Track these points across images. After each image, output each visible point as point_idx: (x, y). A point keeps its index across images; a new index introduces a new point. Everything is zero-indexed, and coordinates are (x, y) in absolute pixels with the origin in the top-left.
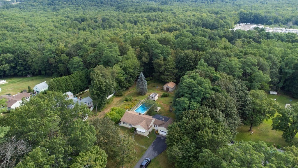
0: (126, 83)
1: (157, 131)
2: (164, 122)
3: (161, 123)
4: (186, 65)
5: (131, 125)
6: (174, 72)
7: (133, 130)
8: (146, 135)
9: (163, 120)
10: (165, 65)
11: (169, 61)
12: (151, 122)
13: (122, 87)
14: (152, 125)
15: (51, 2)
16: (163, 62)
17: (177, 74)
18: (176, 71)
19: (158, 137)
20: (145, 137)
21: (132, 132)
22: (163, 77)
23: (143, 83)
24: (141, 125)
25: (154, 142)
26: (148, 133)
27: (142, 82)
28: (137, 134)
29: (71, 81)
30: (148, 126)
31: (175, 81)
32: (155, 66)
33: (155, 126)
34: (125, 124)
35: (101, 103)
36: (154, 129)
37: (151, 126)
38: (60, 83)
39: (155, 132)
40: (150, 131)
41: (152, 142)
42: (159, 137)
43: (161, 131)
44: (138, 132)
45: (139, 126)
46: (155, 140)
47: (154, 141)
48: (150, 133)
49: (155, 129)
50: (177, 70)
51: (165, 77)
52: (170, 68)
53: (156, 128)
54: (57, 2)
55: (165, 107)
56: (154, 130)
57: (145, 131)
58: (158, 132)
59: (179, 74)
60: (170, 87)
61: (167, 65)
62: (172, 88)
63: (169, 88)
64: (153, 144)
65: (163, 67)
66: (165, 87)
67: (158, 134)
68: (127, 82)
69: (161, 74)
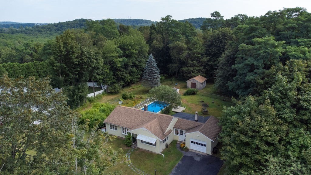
0: (126, 73)
1: (184, 143)
2: (198, 123)
3: (192, 126)
4: (222, 49)
5: (125, 130)
6: (202, 60)
7: (129, 139)
8: (159, 149)
9: (196, 119)
10: (189, 49)
11: (195, 44)
12: (169, 123)
13: (119, 79)
14: (172, 129)
15: (59, 28)
16: (185, 46)
17: (207, 64)
18: (205, 59)
19: (187, 156)
20: (157, 155)
21: (127, 146)
22: (185, 69)
23: (153, 71)
24: (147, 128)
25: (177, 167)
26: (164, 147)
27: (151, 70)
28: (139, 149)
29: (38, 72)
30: (162, 130)
31: (205, 75)
32: (173, 53)
33: (179, 131)
34: (114, 130)
35: (73, 93)
36: (176, 139)
37: (170, 131)
38: (14, 71)
39: (178, 146)
40: (168, 142)
41: (173, 167)
42: (189, 155)
43: (192, 142)
44: (140, 145)
45: (144, 129)
46: (179, 162)
47: (177, 165)
48: (167, 146)
49: (179, 140)
50: (208, 58)
51: (189, 68)
52: (197, 54)
53: (180, 138)
54: (66, 28)
55: (193, 107)
56: (177, 141)
57: (156, 140)
58: (186, 145)
59: (211, 63)
60: (197, 82)
61: (191, 50)
62: (201, 82)
63: (197, 84)
64: (177, 170)
65: (185, 53)
66: (189, 83)
67: (187, 150)
68: (128, 72)
69: (183, 63)
